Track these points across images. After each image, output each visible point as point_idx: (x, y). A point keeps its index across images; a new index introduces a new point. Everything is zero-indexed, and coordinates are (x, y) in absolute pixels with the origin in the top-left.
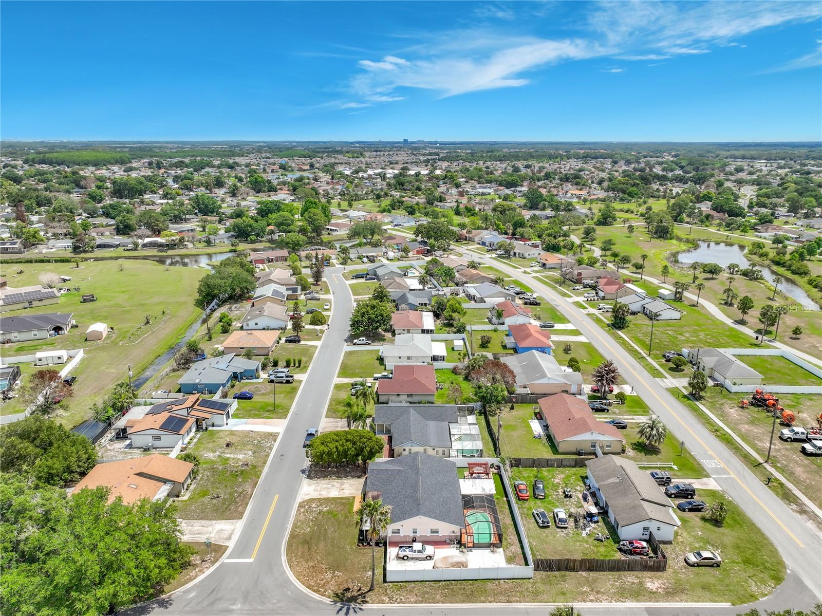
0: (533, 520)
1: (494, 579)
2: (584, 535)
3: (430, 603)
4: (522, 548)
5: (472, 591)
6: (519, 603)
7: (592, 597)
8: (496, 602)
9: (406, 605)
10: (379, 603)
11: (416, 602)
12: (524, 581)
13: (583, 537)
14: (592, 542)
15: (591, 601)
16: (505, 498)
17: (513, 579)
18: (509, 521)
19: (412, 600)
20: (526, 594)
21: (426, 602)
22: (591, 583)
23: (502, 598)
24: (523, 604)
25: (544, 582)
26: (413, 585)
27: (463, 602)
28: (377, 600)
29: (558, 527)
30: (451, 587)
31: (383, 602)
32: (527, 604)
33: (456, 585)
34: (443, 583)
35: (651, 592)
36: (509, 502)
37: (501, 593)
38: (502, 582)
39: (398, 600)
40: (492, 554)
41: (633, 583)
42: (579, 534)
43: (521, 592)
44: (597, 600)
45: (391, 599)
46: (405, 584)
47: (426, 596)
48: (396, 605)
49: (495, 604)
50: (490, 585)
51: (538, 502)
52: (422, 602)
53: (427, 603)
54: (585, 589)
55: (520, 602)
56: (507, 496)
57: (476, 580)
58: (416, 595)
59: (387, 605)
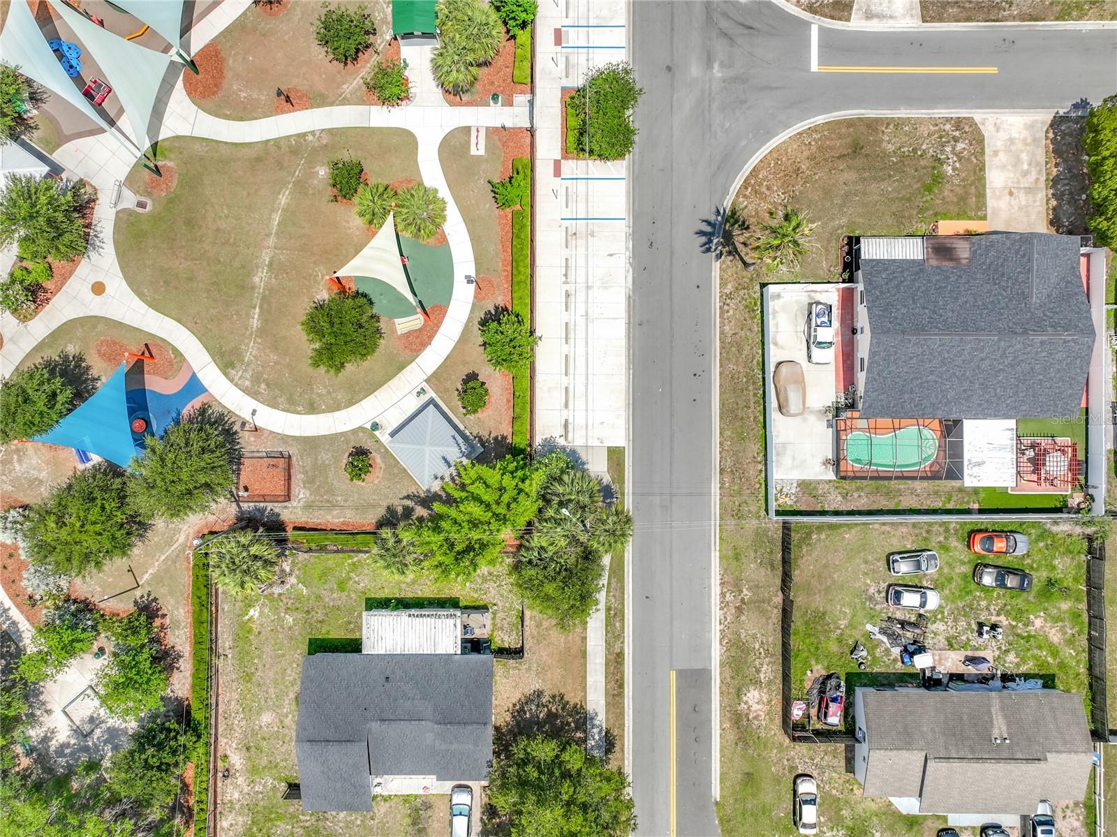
0: (909, 547)
1: (765, 455)
2: (869, 627)
3: (721, 354)
4: (837, 513)
5: (742, 418)
6: (718, 485)
7: (729, 597)
8: (720, 452)
9: (718, 320)
10: (721, 279)
11: (722, 333)
12: (763, 502)
13: (864, 625)
14: (851, 636)
15: (723, 595)
16: (976, 506)
17: (766, 485)
18: (908, 502)
19: (727, 328)
20: (737, 500)
21: (722, 348)
22: (759, 603)
23: (729, 463)
24: (718, 491)
25: (760, 535)
26: (757, 329)
27: (722, 404)
28: (726, 276)
29: (890, 586)
30: (751, 388)
31: (723, 284)
32: (718, 498)
33: (755, 395)
34: (760, 376)
35: (739, 693)
36: (968, 512)
37: (737, 462)
38: (761, 467)
39: (726, 307)
40: (821, 459)
41: (758, 671)
42: (871, 618)
43: (740, 493)
44: (724, 605)
45: (729, 296)
46: (759, 316)
47: (734, 349)
48: (718, 305)
49: (718, 449)
50: (755, 447)
51: (967, 569)
52: (722, 341)
53: (720, 350)
54: (745, 592)
55: (720, 488)
56: (981, 511)
57: (765, 427)
58: (735, 334)
59: (718, 290)
